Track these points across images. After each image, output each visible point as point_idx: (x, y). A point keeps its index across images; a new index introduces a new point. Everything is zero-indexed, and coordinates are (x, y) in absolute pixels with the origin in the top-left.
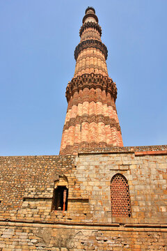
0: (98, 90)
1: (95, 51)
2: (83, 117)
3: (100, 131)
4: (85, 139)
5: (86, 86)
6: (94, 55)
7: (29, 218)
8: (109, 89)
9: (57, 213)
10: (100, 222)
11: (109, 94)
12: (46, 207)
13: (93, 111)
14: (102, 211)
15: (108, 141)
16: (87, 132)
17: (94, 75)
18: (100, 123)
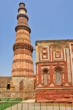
0: (24, 49)
1: (24, 31)
2: (19, 60)
3: (24, 65)
4: (19, 67)
5: (20, 48)
6: (23, 33)
7: (2, 91)
8: (29, 48)
9: (8, 90)
10: (17, 91)
11: (29, 50)
12: (5, 89)
13: (22, 58)
14: (17, 89)
15: (27, 68)
16: (20, 65)
17: (23, 43)
18: (24, 62)
